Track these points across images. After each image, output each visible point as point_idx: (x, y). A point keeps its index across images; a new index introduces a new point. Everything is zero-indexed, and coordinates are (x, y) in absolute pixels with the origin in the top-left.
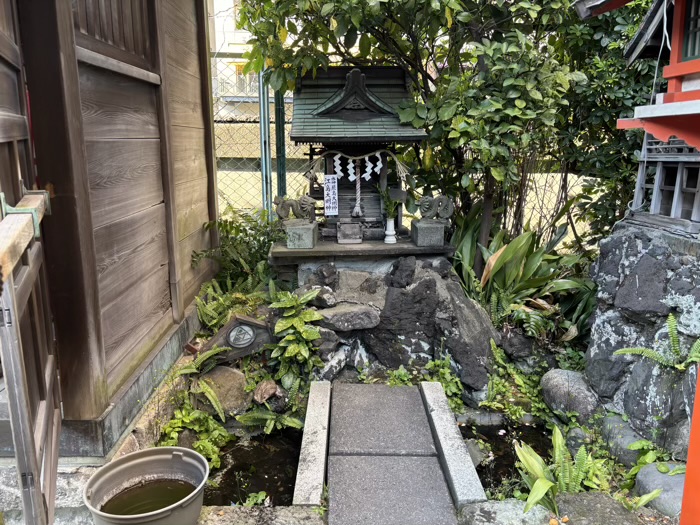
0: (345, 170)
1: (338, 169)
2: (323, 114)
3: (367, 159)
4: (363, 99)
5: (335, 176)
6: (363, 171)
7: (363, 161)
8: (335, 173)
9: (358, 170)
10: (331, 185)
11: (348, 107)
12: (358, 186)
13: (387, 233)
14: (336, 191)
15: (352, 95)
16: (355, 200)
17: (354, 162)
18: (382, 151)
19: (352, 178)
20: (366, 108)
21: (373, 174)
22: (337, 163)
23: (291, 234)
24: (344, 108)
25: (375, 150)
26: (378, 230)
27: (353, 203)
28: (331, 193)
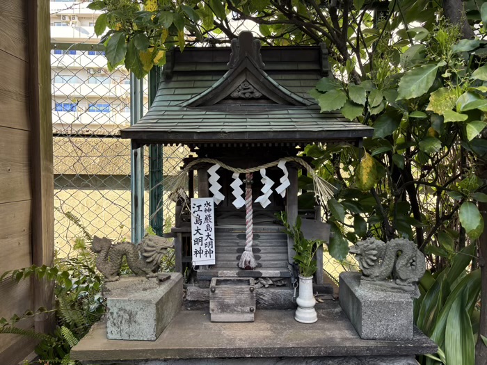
0: (227, 190)
1: (216, 188)
2: (194, 106)
3: (263, 172)
4: (257, 81)
5: (210, 200)
6: (257, 192)
7: (257, 176)
8: (211, 195)
9: (248, 190)
10: (203, 215)
11: (235, 94)
12: (249, 216)
13: (299, 301)
14: (212, 225)
15: (240, 74)
16: (244, 237)
17: (242, 177)
18: (290, 159)
19: (238, 203)
20: (263, 98)
21: (275, 197)
22: (214, 178)
23: (115, 310)
24: (229, 98)
25: (277, 158)
26: (282, 292)
27: (241, 242)
28: (203, 227)
